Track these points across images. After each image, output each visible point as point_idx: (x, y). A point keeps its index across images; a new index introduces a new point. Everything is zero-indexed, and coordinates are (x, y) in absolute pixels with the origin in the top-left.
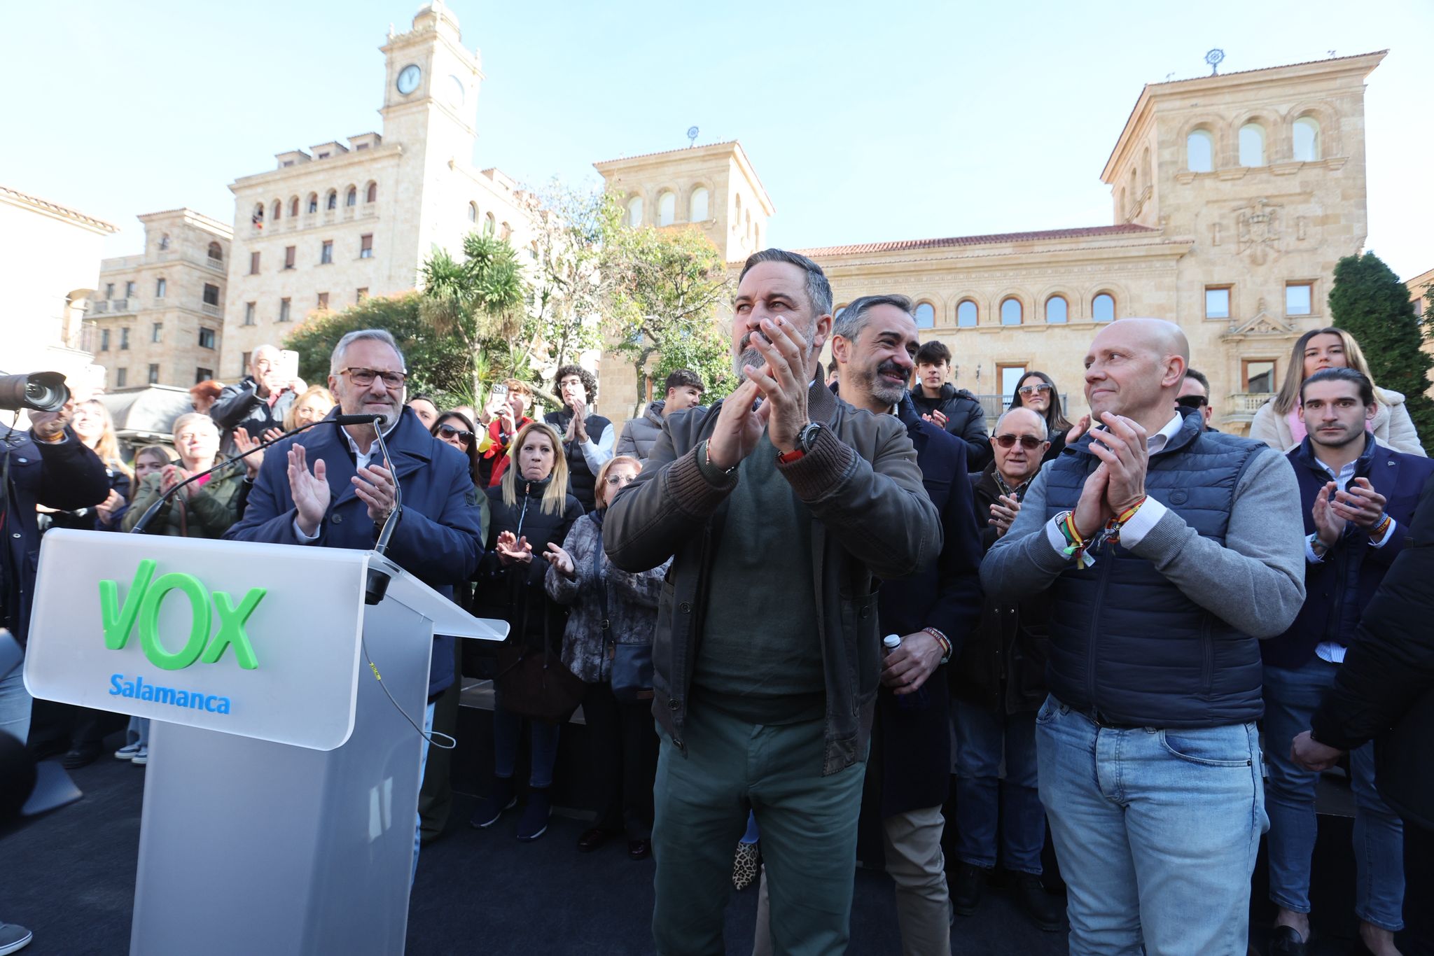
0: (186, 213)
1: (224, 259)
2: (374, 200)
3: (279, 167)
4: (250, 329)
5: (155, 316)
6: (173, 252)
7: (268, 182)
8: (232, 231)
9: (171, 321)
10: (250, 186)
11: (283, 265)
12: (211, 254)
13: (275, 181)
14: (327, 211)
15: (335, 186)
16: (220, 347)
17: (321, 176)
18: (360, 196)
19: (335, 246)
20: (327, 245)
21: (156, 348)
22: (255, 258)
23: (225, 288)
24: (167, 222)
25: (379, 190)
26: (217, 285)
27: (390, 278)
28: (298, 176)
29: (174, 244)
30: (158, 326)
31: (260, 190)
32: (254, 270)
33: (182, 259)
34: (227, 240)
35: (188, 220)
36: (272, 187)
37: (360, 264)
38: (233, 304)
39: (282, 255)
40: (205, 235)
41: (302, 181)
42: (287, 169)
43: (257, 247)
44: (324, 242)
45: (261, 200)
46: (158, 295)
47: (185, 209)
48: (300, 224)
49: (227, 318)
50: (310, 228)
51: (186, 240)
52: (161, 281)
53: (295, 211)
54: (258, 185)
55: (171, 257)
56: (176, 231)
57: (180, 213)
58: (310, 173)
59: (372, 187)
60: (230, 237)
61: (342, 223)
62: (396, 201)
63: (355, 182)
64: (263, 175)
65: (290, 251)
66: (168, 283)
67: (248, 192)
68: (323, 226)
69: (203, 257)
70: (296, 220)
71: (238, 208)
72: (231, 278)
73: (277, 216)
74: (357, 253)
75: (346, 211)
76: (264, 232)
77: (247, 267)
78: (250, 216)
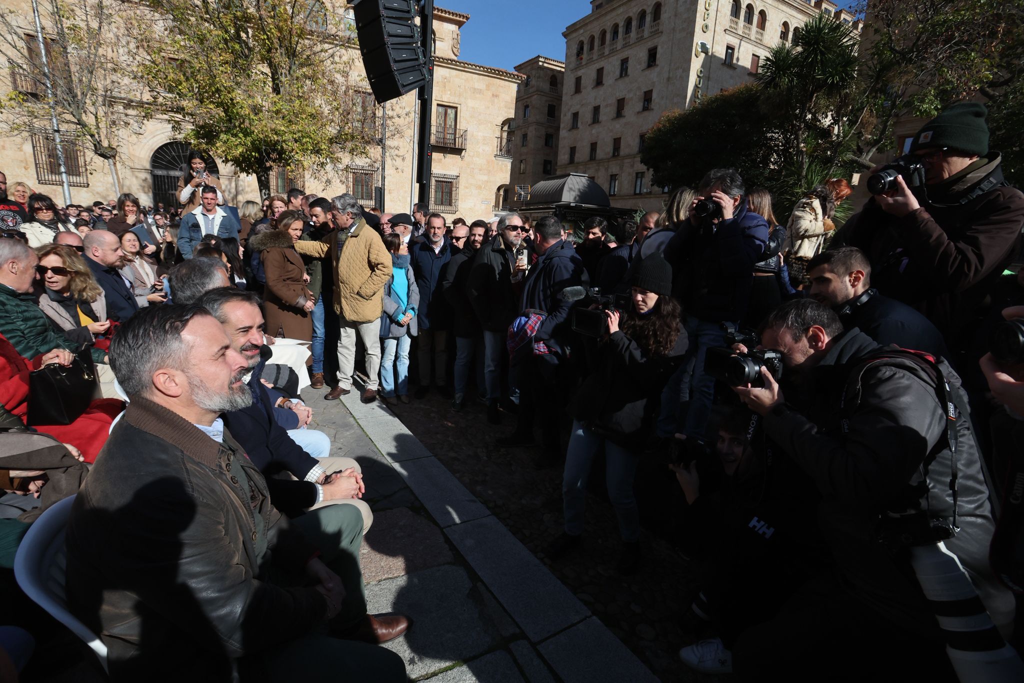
0: (540, 59)
1: (559, 86)
2: (659, 18)
3: (593, 10)
4: (575, 132)
5: (523, 130)
6: (532, 87)
7: (586, 24)
8: (564, 66)
9: (532, 132)
10: (576, 30)
11: (595, 83)
12: (551, 84)
13: (591, 22)
14: (625, 36)
15: (631, 14)
16: (557, 146)
17: (621, 10)
18: (648, 18)
19: (630, 62)
20: (624, 62)
21: (524, 150)
22: (578, 80)
23: (560, 105)
24: (529, 68)
25: (663, 10)
26: (555, 104)
27: (669, 79)
28: (606, 14)
29: (533, 82)
30: (525, 136)
31: (582, 31)
32: (578, 89)
33: (537, 91)
34: (560, 71)
35: (541, 64)
36: (589, 27)
37: (647, 72)
38: (565, 115)
39: (593, 75)
40: (549, 72)
41: (608, 17)
42: (598, 11)
43: (580, 73)
44: (622, 60)
45: (582, 39)
46: (525, 117)
47: (539, 57)
48: (607, 52)
49: (562, 126)
50: (613, 52)
51: (539, 77)
52: (527, 107)
53: (603, 42)
54: (580, 28)
55: (531, 90)
56: (534, 72)
57: (536, 60)
58: (614, 9)
59: (658, 7)
60: (563, 70)
61: (635, 43)
62: (676, 15)
63: (645, 7)
64: (583, 20)
65: (600, 72)
66: (530, 107)
67: (574, 35)
68: (622, 48)
69: (546, 86)
70: (604, 48)
71: (568, 48)
72: (564, 98)
73: (592, 48)
74: (644, 65)
75: (638, 33)
76: (584, 62)
77: (573, 89)
78: (575, 51)
